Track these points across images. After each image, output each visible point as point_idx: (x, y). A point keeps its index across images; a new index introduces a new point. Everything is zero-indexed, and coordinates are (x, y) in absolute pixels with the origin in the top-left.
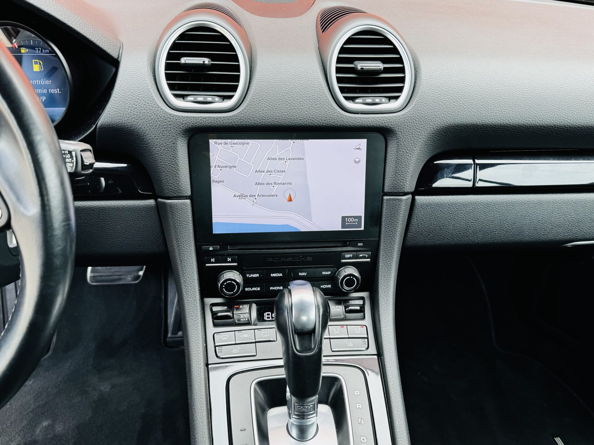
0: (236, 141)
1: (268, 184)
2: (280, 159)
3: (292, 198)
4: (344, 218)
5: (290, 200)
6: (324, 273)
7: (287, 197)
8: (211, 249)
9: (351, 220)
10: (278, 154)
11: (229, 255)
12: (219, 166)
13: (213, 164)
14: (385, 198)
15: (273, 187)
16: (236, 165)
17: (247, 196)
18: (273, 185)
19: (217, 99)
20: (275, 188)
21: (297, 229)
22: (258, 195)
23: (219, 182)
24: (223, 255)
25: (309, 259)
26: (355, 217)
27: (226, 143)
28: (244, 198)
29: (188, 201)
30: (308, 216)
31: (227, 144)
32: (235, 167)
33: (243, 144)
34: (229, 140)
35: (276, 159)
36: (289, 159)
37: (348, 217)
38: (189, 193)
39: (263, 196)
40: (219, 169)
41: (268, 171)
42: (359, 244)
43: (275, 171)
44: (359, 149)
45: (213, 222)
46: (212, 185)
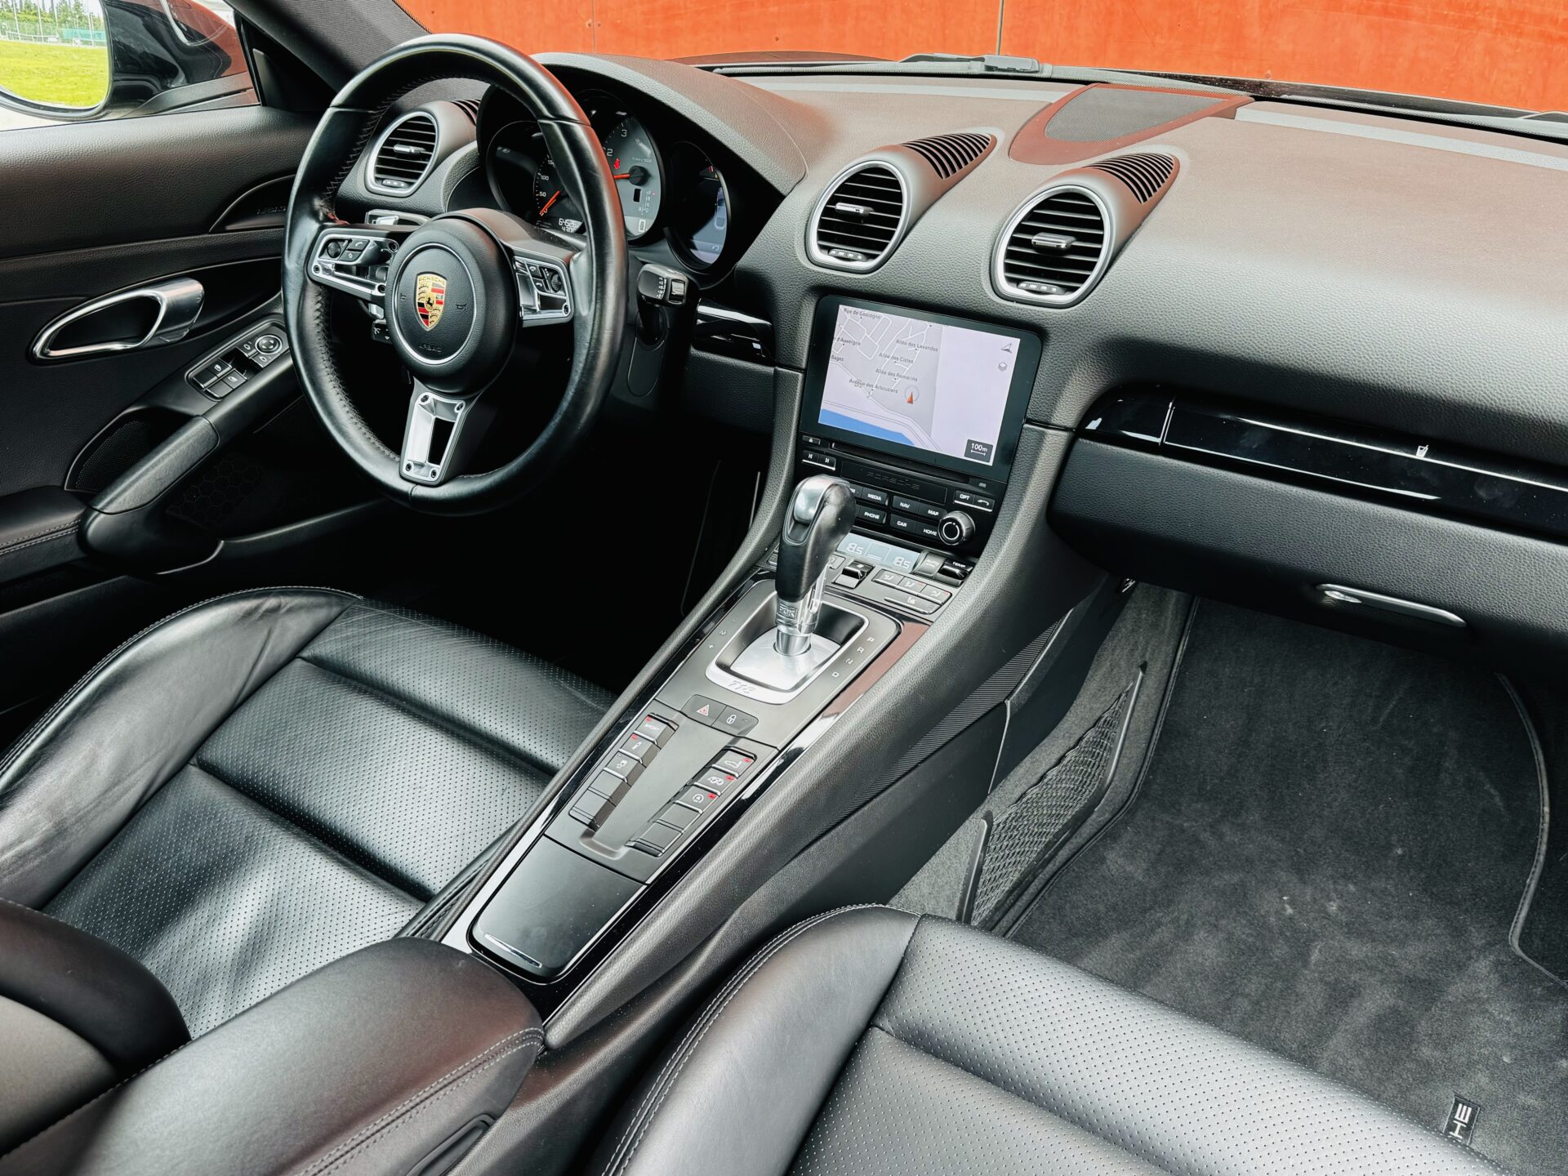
0: (867, 311)
1: (890, 374)
2: (910, 344)
3: (914, 399)
4: (970, 442)
5: (911, 401)
6: (930, 512)
7: (908, 396)
8: (811, 441)
9: (978, 447)
10: (910, 337)
11: (828, 454)
12: (842, 340)
13: (836, 335)
14: (1026, 426)
15: (895, 379)
16: (860, 342)
17: (864, 384)
18: (895, 377)
19: (860, 257)
20: (898, 381)
21: (910, 442)
22: (876, 387)
23: (838, 359)
24: (822, 453)
25: (916, 487)
26: (985, 445)
27: (855, 313)
28: (860, 385)
29: (800, 375)
30: (927, 426)
31: (857, 313)
32: (859, 344)
33: (874, 317)
34: (860, 310)
35: (905, 344)
36: (921, 347)
37: (976, 442)
38: (804, 365)
39: (882, 388)
40: (842, 343)
41: (893, 358)
42: (983, 485)
43: (902, 359)
44: (1008, 350)
45: (822, 408)
46: (830, 361)
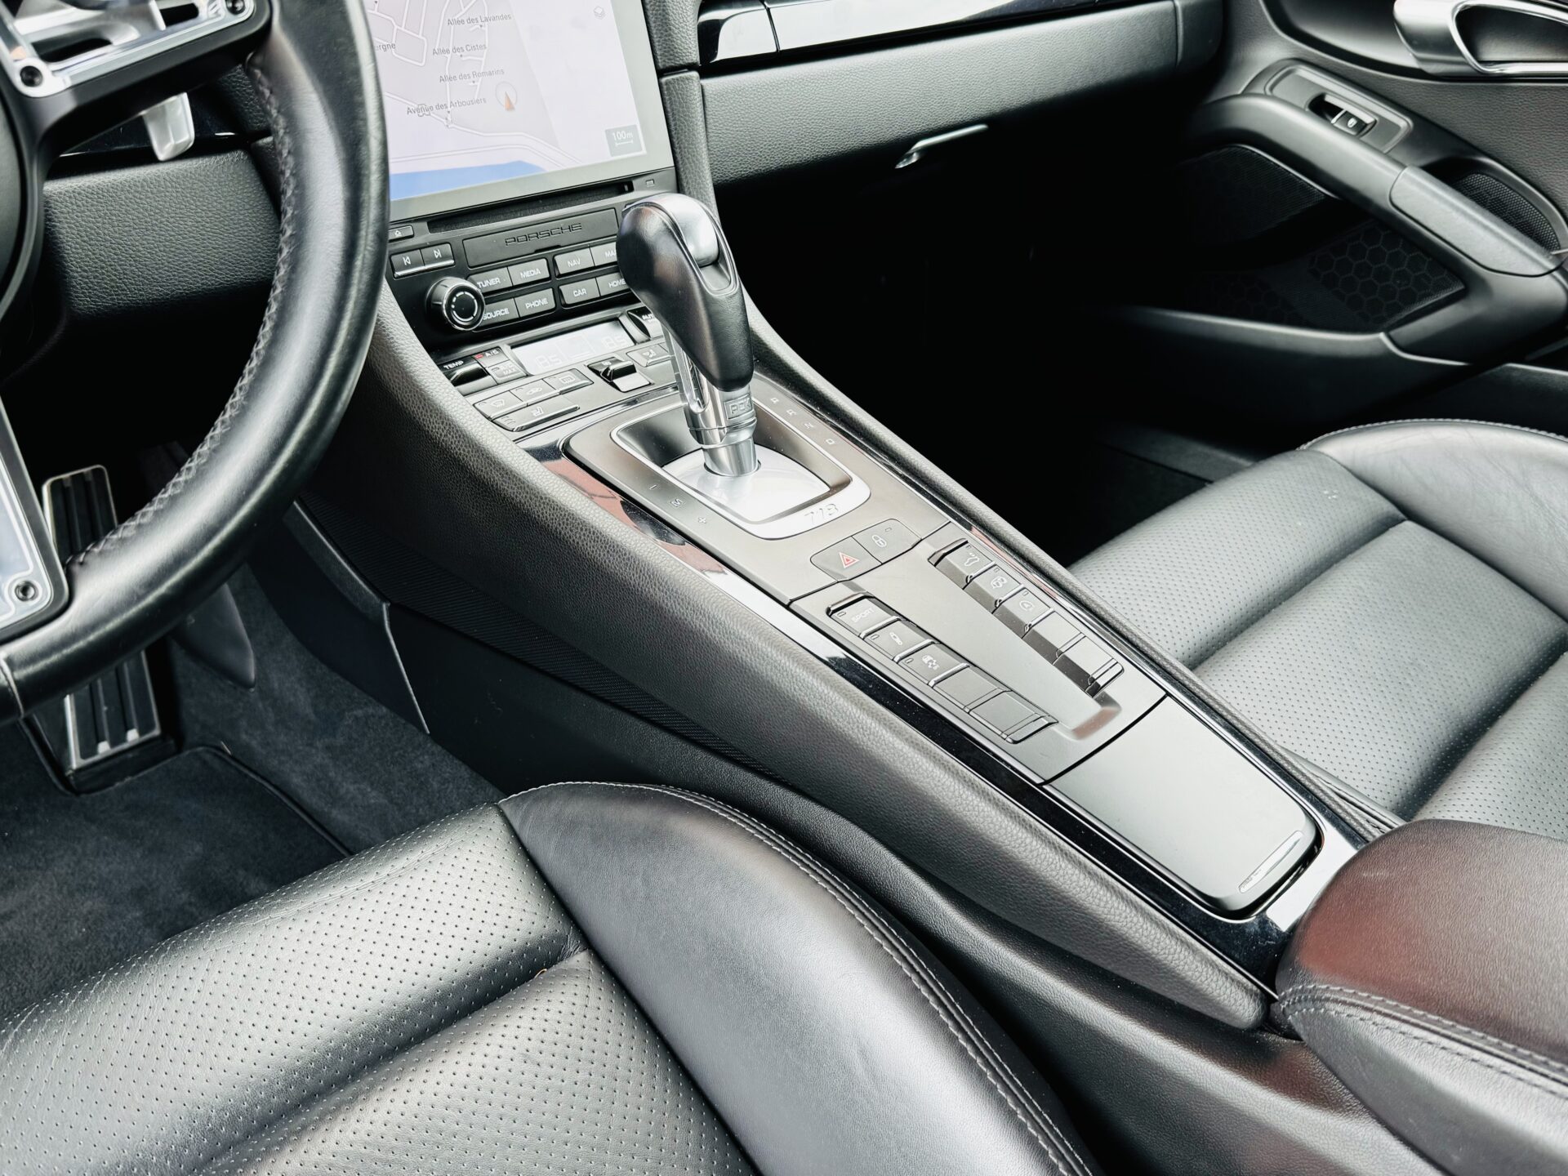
1: (462, 77)
2: (470, 21)
3: (513, 102)
7: (504, 101)
8: (398, 235)
9: (621, 135)
10: (464, 10)
11: (434, 246)
14: (664, 79)
15: (474, 82)
16: (394, 42)
17: (431, 108)
18: (472, 78)
20: (478, 84)
21: (538, 168)
22: (452, 104)
28: (427, 113)
32: (393, 46)
35: (462, 22)
36: (486, 20)
37: (615, 130)
39: (461, 104)
41: (456, 50)
42: (649, 184)
43: (469, 48)
